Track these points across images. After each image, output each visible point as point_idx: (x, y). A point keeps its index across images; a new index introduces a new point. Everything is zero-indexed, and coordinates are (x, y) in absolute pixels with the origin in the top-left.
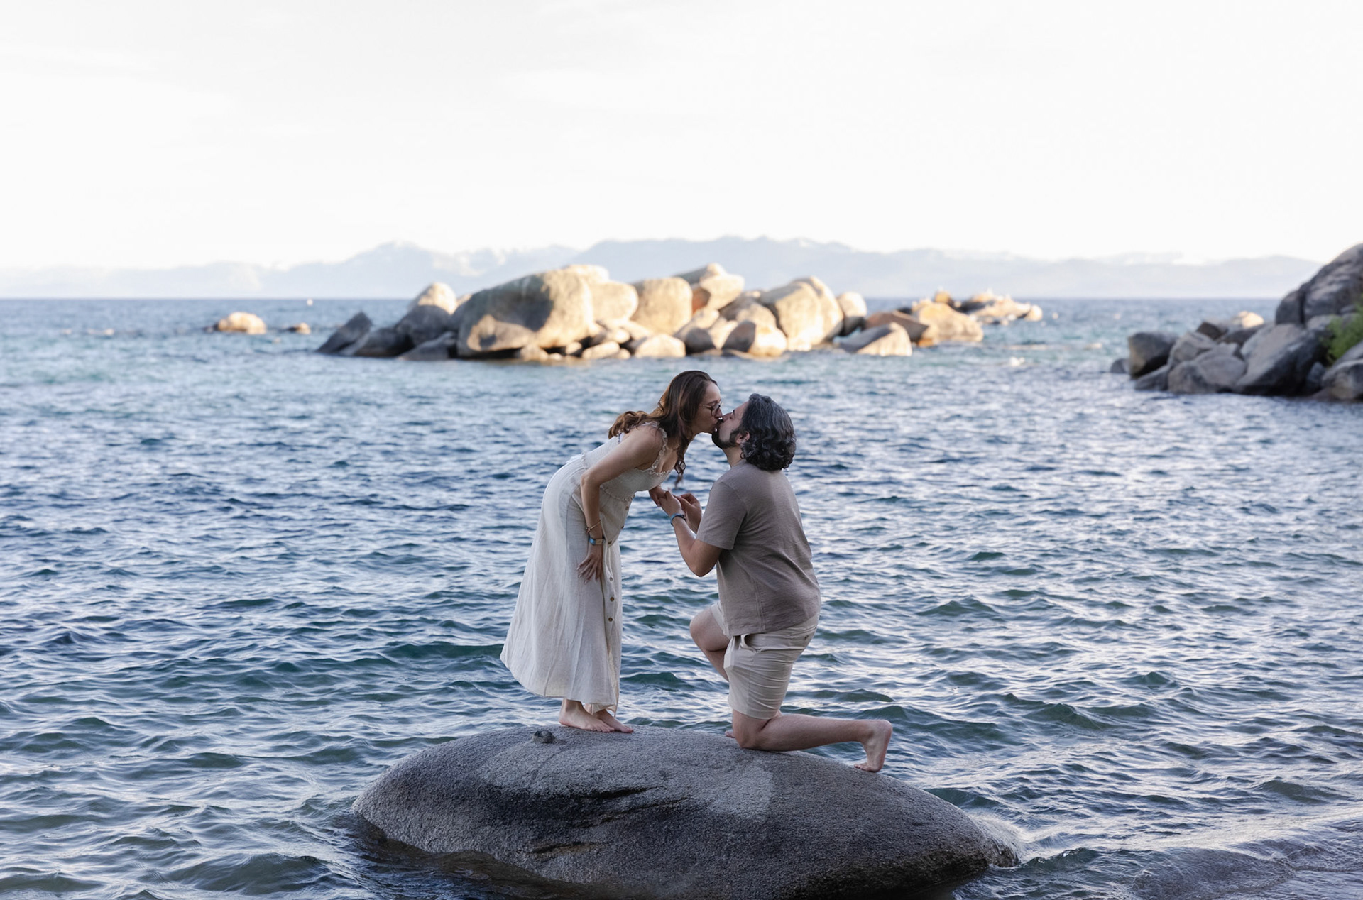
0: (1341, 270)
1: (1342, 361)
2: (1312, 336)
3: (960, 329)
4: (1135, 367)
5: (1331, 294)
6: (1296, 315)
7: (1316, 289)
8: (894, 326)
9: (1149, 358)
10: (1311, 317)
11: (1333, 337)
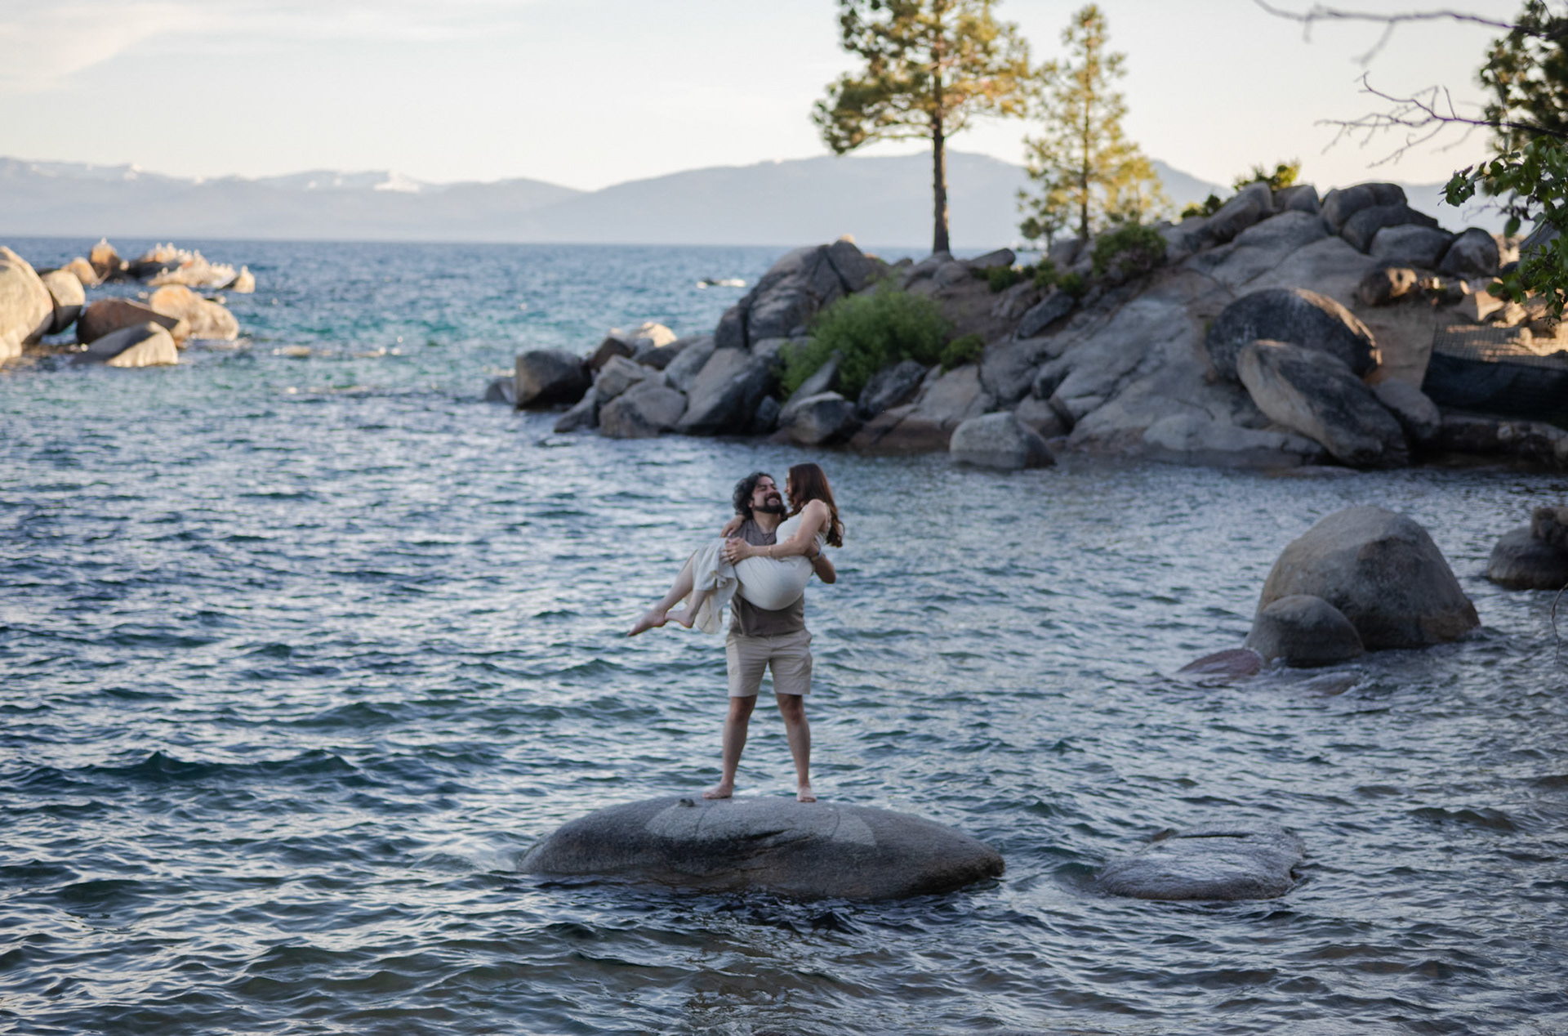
0: (786, 282)
1: (801, 397)
2: (760, 363)
3: (207, 322)
4: (526, 394)
5: (778, 312)
6: (739, 338)
7: (761, 306)
8: (154, 326)
9: (547, 383)
10: (756, 340)
11: (784, 367)
